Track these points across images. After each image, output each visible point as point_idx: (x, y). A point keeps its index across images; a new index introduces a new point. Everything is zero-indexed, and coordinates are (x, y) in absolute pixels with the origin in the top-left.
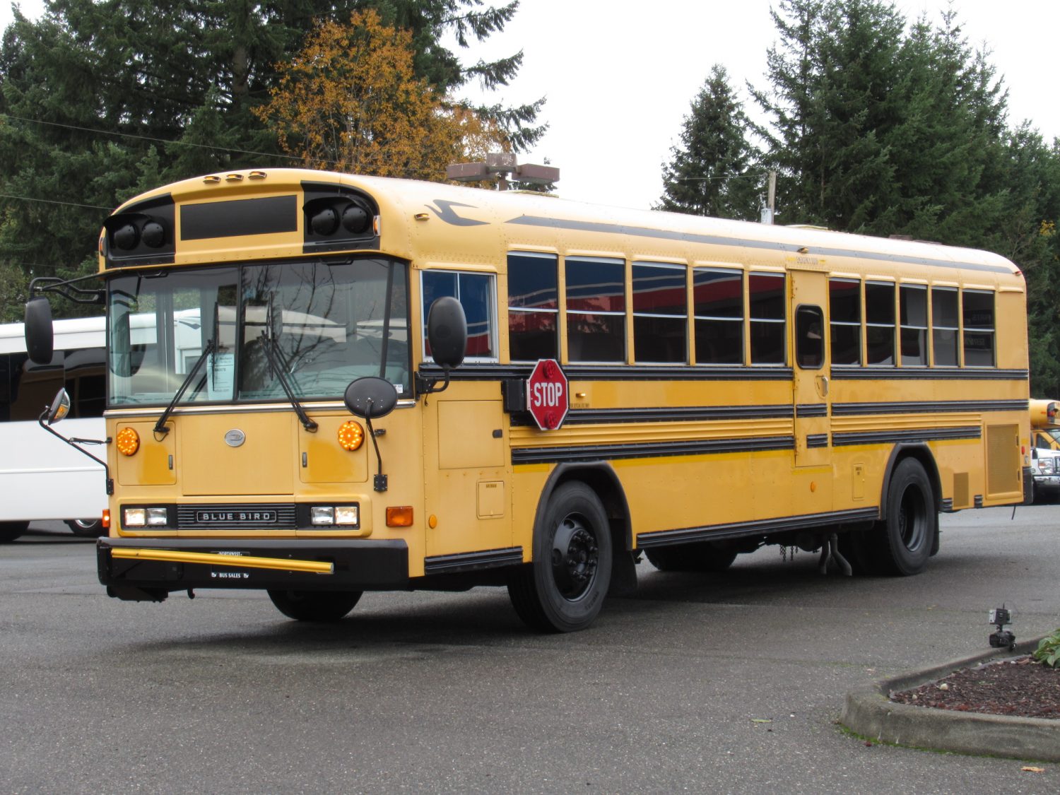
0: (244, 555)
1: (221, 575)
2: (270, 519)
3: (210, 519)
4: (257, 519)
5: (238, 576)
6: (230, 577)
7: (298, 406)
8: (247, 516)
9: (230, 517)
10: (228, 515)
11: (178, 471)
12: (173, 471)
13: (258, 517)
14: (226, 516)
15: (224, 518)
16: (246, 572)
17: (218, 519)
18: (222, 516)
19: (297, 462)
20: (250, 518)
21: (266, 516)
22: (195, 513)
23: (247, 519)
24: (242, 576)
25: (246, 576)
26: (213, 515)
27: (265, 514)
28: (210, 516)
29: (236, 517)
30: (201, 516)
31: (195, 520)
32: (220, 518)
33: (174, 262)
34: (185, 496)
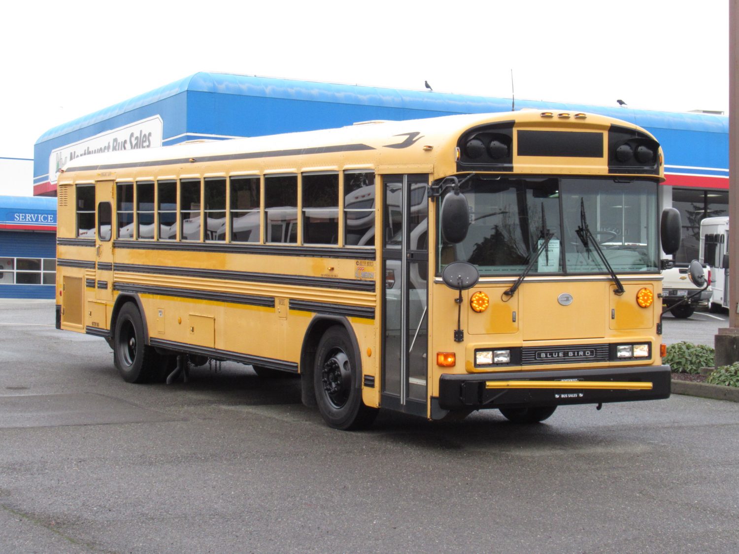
0: (580, 381)
1: (563, 396)
2: (590, 355)
3: (546, 357)
4: (581, 355)
5: (575, 395)
6: (569, 396)
7: (616, 278)
8: (574, 353)
9: (561, 354)
10: (560, 353)
11: (520, 323)
12: (516, 323)
13: (582, 354)
14: (558, 354)
15: (557, 355)
16: (582, 393)
17: (553, 357)
18: (555, 355)
19: (608, 315)
20: (576, 354)
21: (588, 353)
22: (535, 353)
23: (574, 356)
24: (578, 395)
25: (581, 395)
26: (548, 354)
27: (587, 352)
28: (546, 355)
29: (566, 354)
30: (539, 355)
31: (535, 358)
32: (554, 356)
33: (513, 171)
34: (524, 341)
